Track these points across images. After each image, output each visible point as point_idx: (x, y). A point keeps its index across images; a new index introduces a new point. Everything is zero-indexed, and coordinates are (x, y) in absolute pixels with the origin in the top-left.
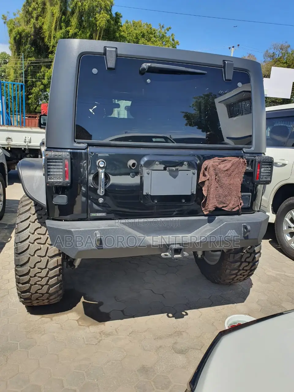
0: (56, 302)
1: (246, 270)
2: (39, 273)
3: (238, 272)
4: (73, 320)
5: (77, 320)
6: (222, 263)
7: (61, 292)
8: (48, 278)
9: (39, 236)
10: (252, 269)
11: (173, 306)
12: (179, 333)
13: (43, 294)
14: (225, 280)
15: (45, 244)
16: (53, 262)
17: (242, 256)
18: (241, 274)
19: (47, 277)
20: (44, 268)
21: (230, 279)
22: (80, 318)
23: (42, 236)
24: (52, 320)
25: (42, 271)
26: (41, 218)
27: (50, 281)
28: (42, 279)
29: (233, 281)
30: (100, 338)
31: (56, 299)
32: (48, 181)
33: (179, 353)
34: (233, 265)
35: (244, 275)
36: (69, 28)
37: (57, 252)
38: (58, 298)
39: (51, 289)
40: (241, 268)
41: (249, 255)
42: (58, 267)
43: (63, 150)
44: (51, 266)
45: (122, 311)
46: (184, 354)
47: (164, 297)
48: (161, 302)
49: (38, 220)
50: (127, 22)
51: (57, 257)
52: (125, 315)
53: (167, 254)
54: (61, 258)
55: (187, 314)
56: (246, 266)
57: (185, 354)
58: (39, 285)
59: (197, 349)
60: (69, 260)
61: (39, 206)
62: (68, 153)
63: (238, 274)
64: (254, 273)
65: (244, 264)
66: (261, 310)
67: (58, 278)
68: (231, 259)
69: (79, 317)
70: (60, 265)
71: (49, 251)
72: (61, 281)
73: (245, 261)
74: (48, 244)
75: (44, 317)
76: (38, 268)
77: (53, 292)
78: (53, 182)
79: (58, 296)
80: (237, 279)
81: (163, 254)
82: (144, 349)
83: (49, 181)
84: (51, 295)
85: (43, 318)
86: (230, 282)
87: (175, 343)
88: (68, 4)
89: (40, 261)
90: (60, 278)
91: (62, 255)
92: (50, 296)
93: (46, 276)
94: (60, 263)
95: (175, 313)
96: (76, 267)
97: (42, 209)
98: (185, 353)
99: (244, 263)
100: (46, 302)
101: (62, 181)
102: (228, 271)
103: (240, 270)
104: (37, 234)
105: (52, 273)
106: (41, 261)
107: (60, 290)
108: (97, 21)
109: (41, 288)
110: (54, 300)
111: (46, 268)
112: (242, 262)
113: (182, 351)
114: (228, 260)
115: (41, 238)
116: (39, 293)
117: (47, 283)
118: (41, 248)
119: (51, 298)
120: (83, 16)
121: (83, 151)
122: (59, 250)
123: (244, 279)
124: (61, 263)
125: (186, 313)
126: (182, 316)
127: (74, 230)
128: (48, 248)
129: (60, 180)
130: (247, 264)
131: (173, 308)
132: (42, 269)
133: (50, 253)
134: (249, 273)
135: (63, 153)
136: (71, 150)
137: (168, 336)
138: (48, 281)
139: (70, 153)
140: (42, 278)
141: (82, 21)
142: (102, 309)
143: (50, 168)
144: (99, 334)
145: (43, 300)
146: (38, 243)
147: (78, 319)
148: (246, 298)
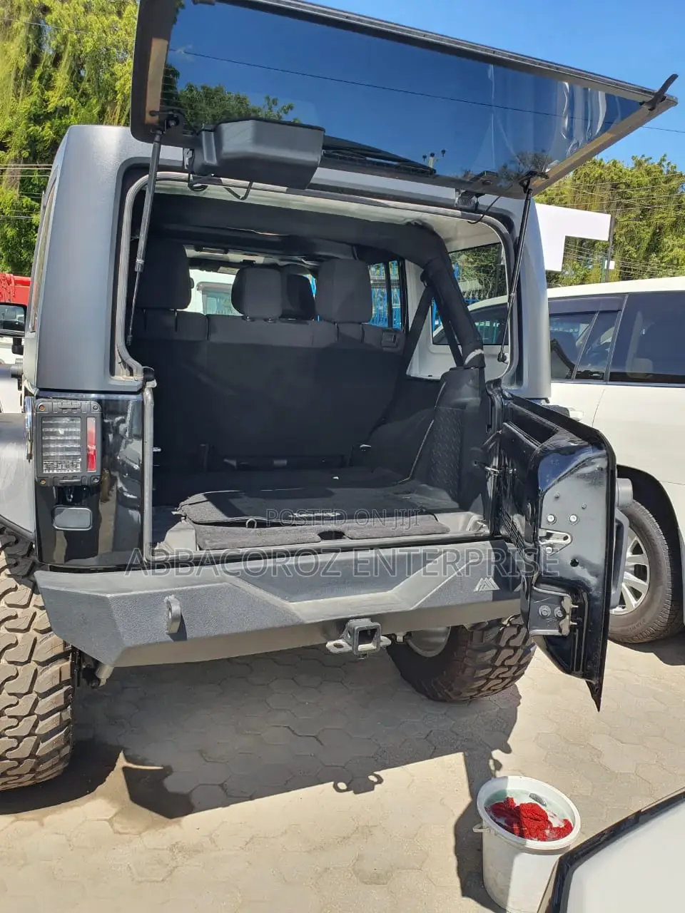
0: (55, 775)
1: (510, 667)
2: (11, 706)
3: (491, 673)
4: (98, 820)
5: (110, 821)
6: (455, 654)
7: (67, 750)
8: (36, 716)
9: (12, 611)
10: (522, 663)
11: (343, 765)
12: (365, 831)
13: (20, 761)
14: (461, 693)
15: (27, 630)
16: (49, 676)
17: (501, 633)
18: (497, 677)
19: (34, 714)
20: (25, 694)
21: (473, 690)
22: (116, 815)
23: (19, 611)
24: (42, 825)
25: (21, 701)
26: (16, 565)
27: (41, 724)
28: (20, 721)
29: (479, 693)
30: (174, 864)
31: (54, 770)
32: (44, 472)
33: (371, 883)
34: (480, 656)
35: (504, 679)
36: (50, 93)
37: (60, 650)
38: (61, 767)
39: (42, 745)
40: (498, 663)
41: (514, 631)
42: (62, 688)
43: (80, 395)
44: (43, 685)
45: (221, 785)
46: (384, 884)
47: (322, 744)
48: (314, 756)
49: (9, 568)
50: (191, 89)
51: (59, 661)
52: (231, 796)
53: (340, 642)
54: (68, 663)
55: (380, 780)
56: (510, 657)
57: (386, 884)
58: (10, 737)
59: (413, 868)
60: (84, 667)
61: (10, 534)
62: (94, 404)
63: (491, 677)
64: (526, 672)
65: (506, 653)
66: (546, 757)
67: (61, 715)
68: (475, 643)
69: (114, 811)
70: (67, 683)
71: (37, 647)
72: (69, 722)
73: (507, 646)
74: (35, 630)
75: (22, 820)
76: (10, 694)
77: (47, 751)
78: (55, 476)
79: (61, 760)
80: (489, 689)
81: (330, 644)
82: (286, 881)
83: (47, 472)
84: (41, 760)
85: (18, 823)
86: (471, 697)
87: (360, 858)
88: (45, 38)
89: (14, 675)
90: (67, 715)
91: (70, 657)
92: (38, 764)
93: (31, 714)
94: (67, 676)
95: (352, 780)
96: (103, 682)
97: (17, 542)
98: (385, 882)
99: (505, 650)
100: (27, 780)
101: (79, 471)
102: (468, 671)
103: (497, 667)
104: (6, 606)
105: (45, 705)
106: (17, 675)
107: (65, 745)
108: (116, 80)
109: (15, 745)
110: (48, 771)
111: (30, 692)
112: (499, 649)
113: (378, 877)
114: (469, 645)
115: (16, 617)
116: (11, 760)
117: (32, 732)
118: (17, 643)
119: (42, 767)
120: (83, 68)
121: (133, 397)
122: (65, 644)
123: (504, 688)
124: (70, 678)
125: (378, 776)
126: (370, 787)
127: (113, 595)
128: (35, 640)
129: (74, 471)
130: (511, 652)
131: (344, 767)
132: (19, 695)
133: (43, 653)
134: (514, 673)
135: (84, 402)
136: (103, 396)
137: (339, 840)
138: (35, 726)
139: (99, 401)
140: (19, 718)
141: (81, 79)
142: (171, 784)
143: (49, 442)
144: (168, 852)
145: (20, 776)
146: (9, 630)
147: (112, 818)
148: (511, 731)
